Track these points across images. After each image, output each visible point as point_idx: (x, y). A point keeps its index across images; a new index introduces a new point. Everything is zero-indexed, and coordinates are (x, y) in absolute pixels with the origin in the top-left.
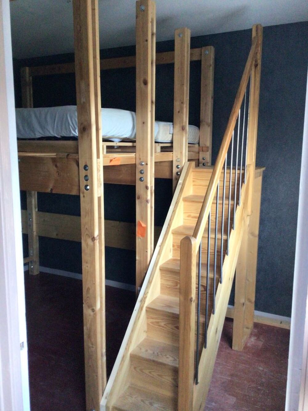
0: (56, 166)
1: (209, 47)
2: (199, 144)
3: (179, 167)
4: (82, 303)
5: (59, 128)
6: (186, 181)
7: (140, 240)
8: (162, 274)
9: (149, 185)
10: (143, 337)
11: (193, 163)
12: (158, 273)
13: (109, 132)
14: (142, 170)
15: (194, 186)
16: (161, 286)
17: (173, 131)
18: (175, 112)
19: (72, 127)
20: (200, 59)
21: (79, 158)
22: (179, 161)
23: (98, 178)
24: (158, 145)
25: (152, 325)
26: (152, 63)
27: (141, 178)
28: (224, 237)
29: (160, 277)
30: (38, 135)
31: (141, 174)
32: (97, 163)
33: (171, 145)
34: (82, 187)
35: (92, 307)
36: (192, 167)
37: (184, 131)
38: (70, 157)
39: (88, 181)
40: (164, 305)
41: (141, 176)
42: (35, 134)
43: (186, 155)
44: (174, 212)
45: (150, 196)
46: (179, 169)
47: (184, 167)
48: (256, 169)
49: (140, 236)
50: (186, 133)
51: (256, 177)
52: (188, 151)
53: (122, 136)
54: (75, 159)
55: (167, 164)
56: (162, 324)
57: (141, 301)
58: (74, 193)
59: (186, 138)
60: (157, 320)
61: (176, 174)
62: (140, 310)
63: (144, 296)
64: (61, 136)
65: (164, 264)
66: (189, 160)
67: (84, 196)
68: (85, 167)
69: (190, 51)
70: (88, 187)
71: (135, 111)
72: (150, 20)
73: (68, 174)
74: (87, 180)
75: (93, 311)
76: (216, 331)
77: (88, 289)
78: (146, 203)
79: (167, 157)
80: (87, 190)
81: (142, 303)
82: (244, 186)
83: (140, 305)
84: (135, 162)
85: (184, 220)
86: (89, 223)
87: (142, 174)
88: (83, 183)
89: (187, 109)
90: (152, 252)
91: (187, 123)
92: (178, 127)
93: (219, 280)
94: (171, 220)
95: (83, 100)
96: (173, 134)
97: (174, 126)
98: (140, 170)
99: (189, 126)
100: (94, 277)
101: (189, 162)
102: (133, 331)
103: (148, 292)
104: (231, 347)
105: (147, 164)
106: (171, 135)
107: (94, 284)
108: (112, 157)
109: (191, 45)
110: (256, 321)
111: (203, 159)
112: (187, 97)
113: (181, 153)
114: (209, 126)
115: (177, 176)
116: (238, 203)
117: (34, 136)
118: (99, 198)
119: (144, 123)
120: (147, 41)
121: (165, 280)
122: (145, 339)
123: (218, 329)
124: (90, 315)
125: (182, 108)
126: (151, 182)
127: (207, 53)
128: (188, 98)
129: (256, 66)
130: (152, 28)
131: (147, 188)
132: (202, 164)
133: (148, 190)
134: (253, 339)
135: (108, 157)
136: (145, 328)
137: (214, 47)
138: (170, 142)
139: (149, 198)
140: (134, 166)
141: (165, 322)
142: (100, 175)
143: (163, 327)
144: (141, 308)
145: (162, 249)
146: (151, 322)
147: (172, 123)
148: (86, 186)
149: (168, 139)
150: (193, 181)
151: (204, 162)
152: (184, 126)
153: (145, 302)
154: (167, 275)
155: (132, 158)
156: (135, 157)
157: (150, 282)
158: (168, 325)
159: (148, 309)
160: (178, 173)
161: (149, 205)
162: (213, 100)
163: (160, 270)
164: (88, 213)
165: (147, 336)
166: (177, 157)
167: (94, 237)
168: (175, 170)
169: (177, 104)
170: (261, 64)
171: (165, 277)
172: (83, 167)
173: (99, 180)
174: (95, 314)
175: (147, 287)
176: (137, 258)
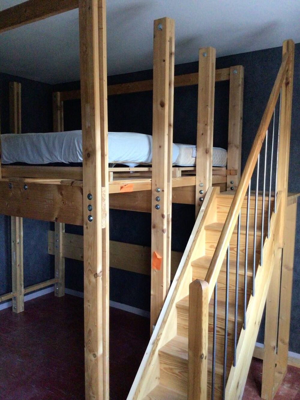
0: (62, 194)
1: (238, 67)
2: (226, 167)
3: (202, 192)
4: (84, 347)
5: (67, 153)
6: (209, 208)
7: (155, 272)
8: (179, 313)
9: (165, 214)
10: (155, 384)
11: (218, 189)
12: (174, 311)
13: (121, 157)
14: (158, 197)
15: (218, 213)
16: (178, 326)
17: (196, 154)
18: (198, 134)
19: (79, 153)
20: (228, 79)
21: (83, 185)
22: (202, 186)
23: (103, 208)
24: (179, 170)
25: (165, 371)
26: (170, 85)
27: (157, 206)
28: (249, 273)
29: (177, 316)
30: (46, 162)
31: (156, 201)
32: (102, 191)
33: (194, 169)
34: (86, 218)
35: (93, 352)
36: (216, 193)
37: (208, 154)
38: (74, 185)
39: (92, 211)
40: (180, 350)
41: (157, 203)
42: (43, 160)
43: (210, 179)
44: (194, 242)
45: (167, 226)
46: (202, 194)
47: (207, 193)
48: (288, 196)
49: (155, 268)
50: (210, 157)
51: (288, 204)
52: (213, 175)
53: (137, 160)
54: (80, 187)
55: (190, 189)
56: (177, 371)
57: (153, 344)
58: (78, 223)
59: (210, 161)
60: (171, 367)
61: (199, 200)
62: (151, 354)
63: (156, 338)
64: (69, 162)
65: (181, 300)
66: (214, 185)
67: (87, 228)
68: (89, 196)
69: (216, 71)
70: (92, 218)
71: (151, 134)
72: (168, 38)
73: (73, 203)
74: (90, 210)
75: (95, 356)
76: (238, 386)
77: (90, 331)
78: (162, 233)
79: (189, 181)
80: (91, 221)
81: (154, 345)
82: (274, 215)
83: (152, 349)
84: (151, 188)
85: (206, 250)
86: (92, 258)
87: (158, 201)
88: (87, 213)
89: (211, 131)
90: (169, 286)
91: (211, 146)
92: (201, 150)
93: (242, 325)
94: (190, 251)
95: (88, 124)
96: (196, 157)
97: (198, 149)
98: (156, 197)
99: (213, 149)
100: (96, 319)
101: (213, 187)
102: (142, 378)
103: (161, 334)
104: (260, 394)
105: (163, 191)
106: (194, 159)
107: (96, 326)
108: (123, 183)
109: (216, 65)
110: (290, 364)
111: (231, 183)
112: (211, 118)
113: (205, 177)
114: (237, 148)
115: (200, 202)
116: (266, 235)
117: (42, 162)
118: (104, 230)
119: (160, 147)
120: (164, 61)
121: (182, 319)
122: (158, 387)
123: (240, 383)
124: (91, 361)
125: (205, 131)
126: (167, 210)
127: (236, 72)
128: (213, 119)
129: (287, 84)
130: (170, 47)
131: (163, 216)
132: (230, 188)
133: (164, 219)
134: (286, 387)
135: (119, 184)
136: (158, 374)
137: (244, 66)
138: (193, 165)
139: (165, 227)
140: (149, 193)
141: (179, 369)
142: (105, 205)
143: (177, 375)
144: (153, 352)
145: (180, 284)
146: (164, 368)
147: (195, 146)
148: (90, 216)
149: (192, 163)
150: (218, 208)
151: (232, 186)
152: (208, 149)
153: (157, 344)
154: (184, 314)
155: (147, 184)
156: (151, 183)
157: (164, 322)
158: (182, 373)
159: (161, 353)
160: (201, 199)
161: (165, 235)
162: (242, 121)
163: (177, 307)
164: (91, 247)
165: (160, 383)
166: (200, 181)
167: (96, 274)
168: (198, 195)
169: (200, 126)
170: (292, 81)
171: (183, 316)
172: (87, 195)
173: (103, 210)
174: (97, 360)
175: (162, 327)
176: (152, 292)
